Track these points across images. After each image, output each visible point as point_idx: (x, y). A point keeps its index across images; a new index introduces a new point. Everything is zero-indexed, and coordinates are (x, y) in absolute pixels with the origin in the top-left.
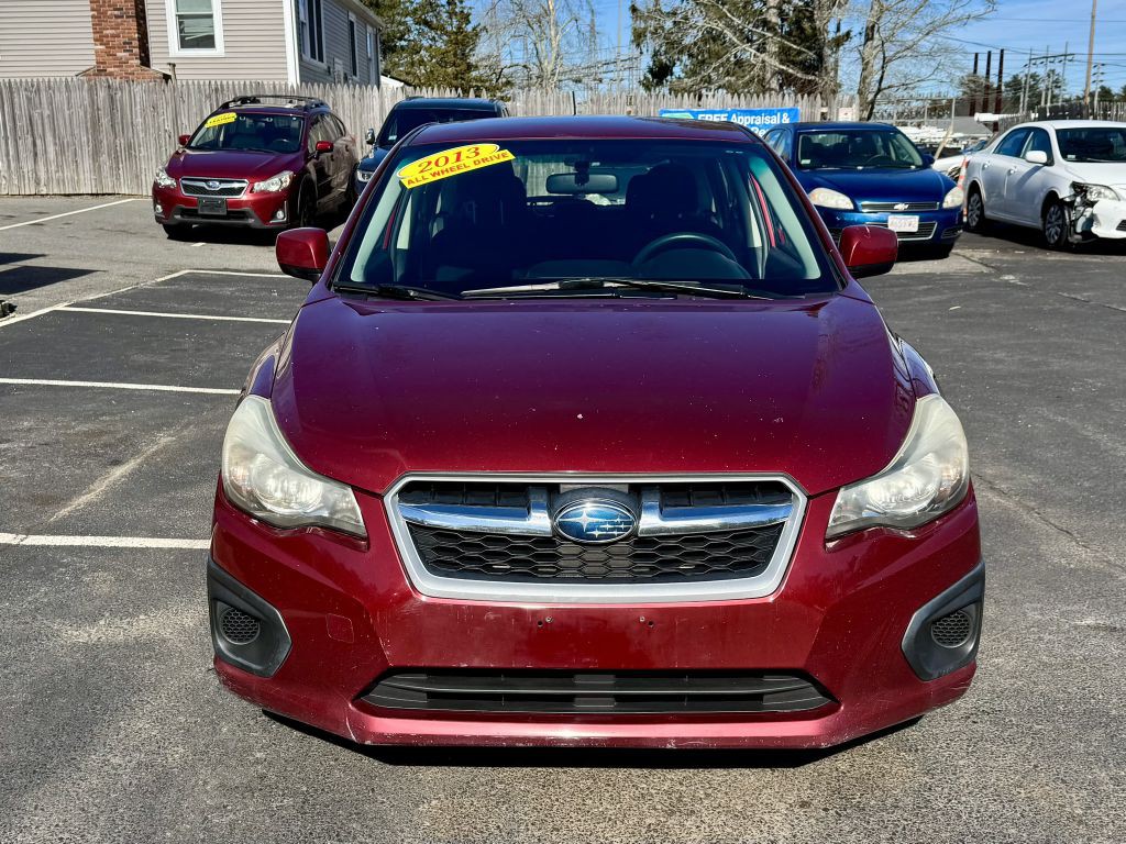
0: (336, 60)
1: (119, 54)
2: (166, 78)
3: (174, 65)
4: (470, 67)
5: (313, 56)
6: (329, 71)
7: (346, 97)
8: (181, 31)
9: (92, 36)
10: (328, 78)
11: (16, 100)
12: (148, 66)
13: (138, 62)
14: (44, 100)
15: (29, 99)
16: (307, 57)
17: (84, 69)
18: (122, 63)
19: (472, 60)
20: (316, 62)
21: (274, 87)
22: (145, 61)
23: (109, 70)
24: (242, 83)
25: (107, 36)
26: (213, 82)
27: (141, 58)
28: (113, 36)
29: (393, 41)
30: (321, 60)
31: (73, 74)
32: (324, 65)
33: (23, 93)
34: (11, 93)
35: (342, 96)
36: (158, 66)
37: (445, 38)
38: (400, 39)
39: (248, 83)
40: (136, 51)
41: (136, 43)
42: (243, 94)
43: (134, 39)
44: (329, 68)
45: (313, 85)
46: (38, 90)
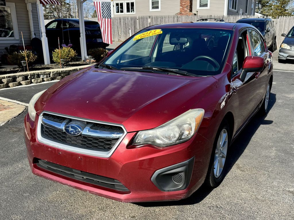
0: (240, 9)
1: (185, 9)
2: (195, 14)
3: (197, 11)
4: (285, 10)
5: (233, 8)
6: (237, 12)
7: (232, 18)
8: (200, 3)
9: (180, 5)
10: (237, 14)
11: (158, 20)
12: (192, 12)
13: (189, 11)
14: (164, 20)
15: (161, 20)
16: (231, 9)
17: (177, 13)
18: (186, 11)
19: (286, 8)
20: (234, 10)
21: (214, 16)
22: (191, 10)
23: (182, 13)
24: (207, 15)
25: (183, 5)
26: (200, 16)
27: (190, 10)
28: (184, 5)
29: (264, 4)
30: (235, 9)
31: (175, 14)
32: (236, 11)
33: (159, 19)
34: (157, 19)
35: (231, 18)
36: (194, 12)
37: (280, 2)
38: (267, 3)
39: (208, 15)
40: (189, 8)
41: (189, 6)
42: (203, 18)
43: (189, 5)
44: (238, 11)
45: (231, 16)
46: (163, 18)
